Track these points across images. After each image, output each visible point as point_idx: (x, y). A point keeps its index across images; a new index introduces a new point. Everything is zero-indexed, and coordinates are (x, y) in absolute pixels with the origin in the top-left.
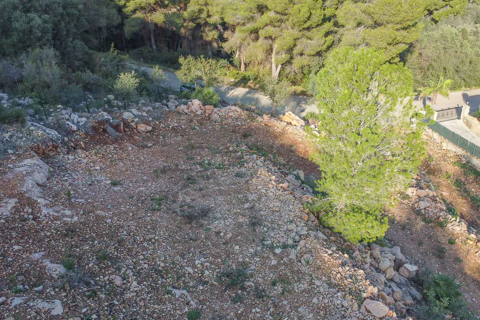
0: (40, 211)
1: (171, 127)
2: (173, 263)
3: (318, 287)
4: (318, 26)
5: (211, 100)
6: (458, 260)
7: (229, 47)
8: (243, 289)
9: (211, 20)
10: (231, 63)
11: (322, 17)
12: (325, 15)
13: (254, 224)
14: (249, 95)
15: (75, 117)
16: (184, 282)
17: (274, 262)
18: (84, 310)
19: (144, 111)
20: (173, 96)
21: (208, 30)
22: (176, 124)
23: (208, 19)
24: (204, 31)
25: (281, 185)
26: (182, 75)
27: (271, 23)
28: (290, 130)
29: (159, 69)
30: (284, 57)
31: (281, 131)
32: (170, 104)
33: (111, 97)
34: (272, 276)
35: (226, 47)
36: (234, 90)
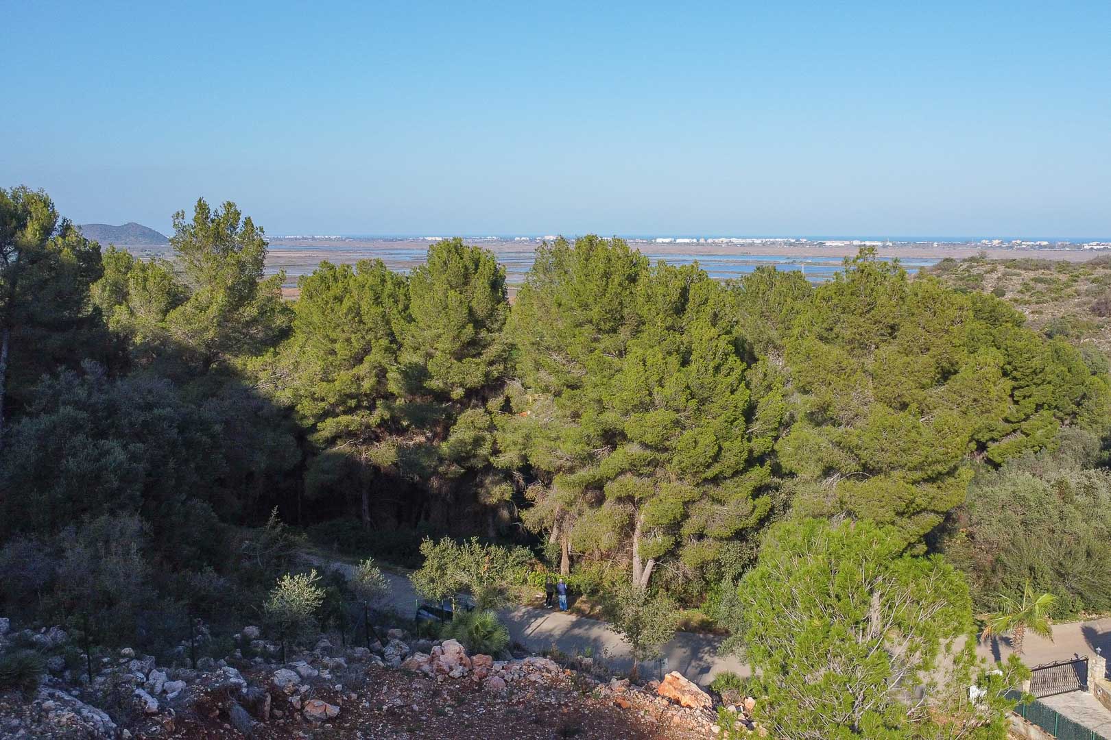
1: (385, 707)
4: (736, 473)
5: (487, 643)
7: (536, 518)
9: (501, 461)
10: (540, 555)
11: (745, 456)
12: (751, 451)
14: (577, 631)
15: (159, 678)
19: (326, 667)
20: (397, 632)
21: (492, 482)
22: (399, 702)
23: (492, 459)
24: (481, 485)
26: (424, 581)
27: (633, 468)
28: (677, 719)
29: (373, 566)
30: (661, 541)
31: (654, 720)
32: (389, 650)
33: (252, 631)
35: (530, 518)
36: (543, 619)
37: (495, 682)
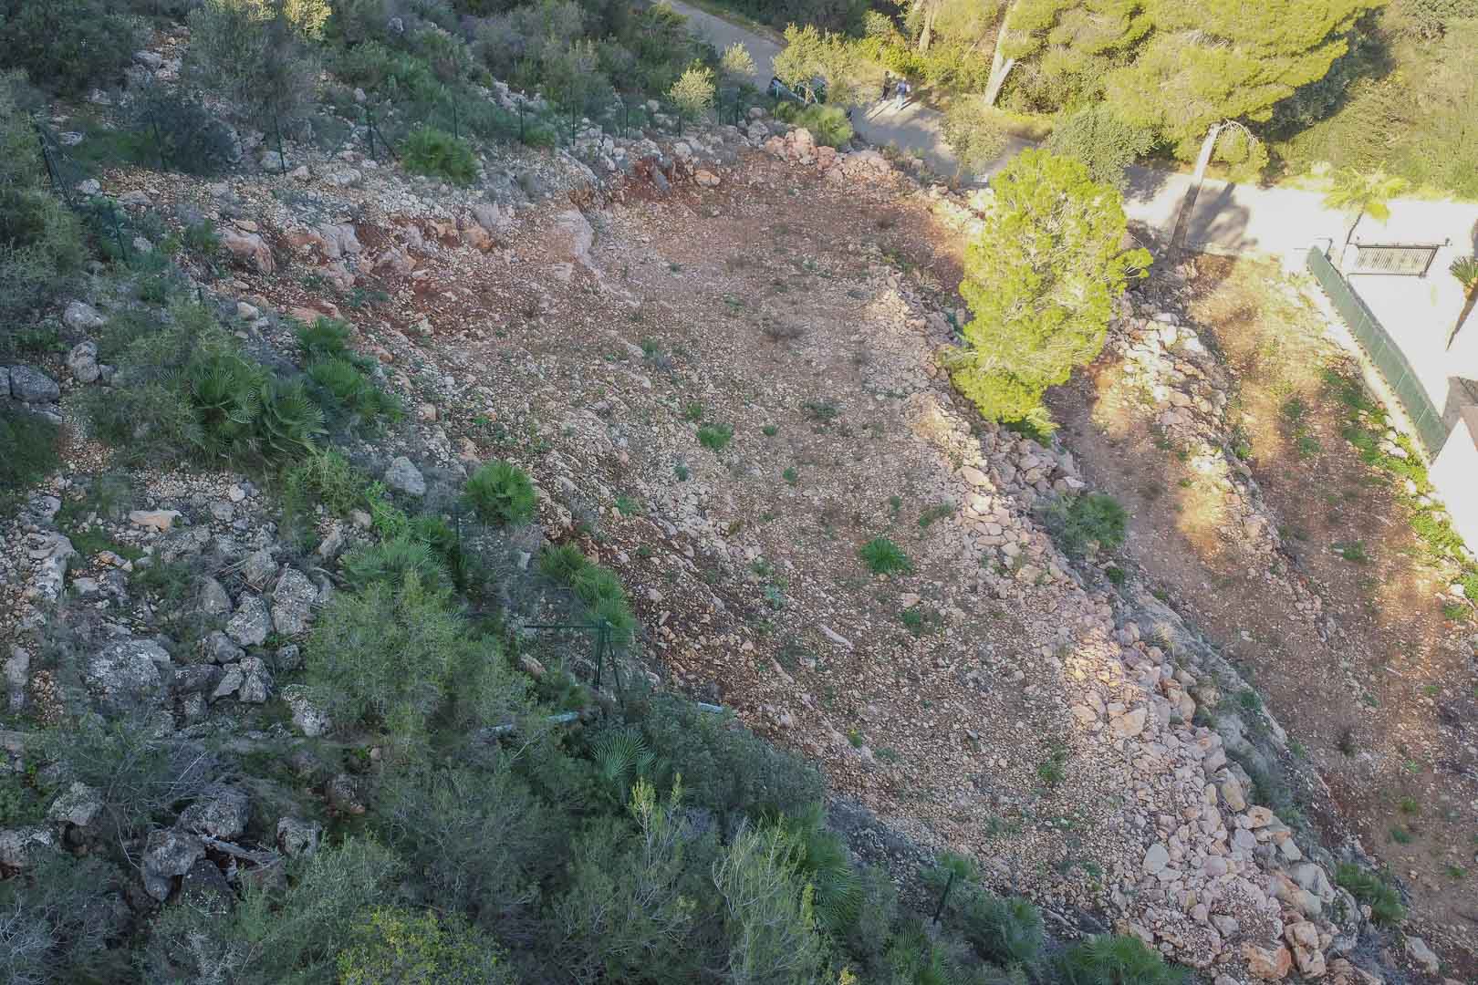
0: (598, 285)
2: (751, 380)
3: (915, 442)
5: (833, 136)
10: (899, 24)
13: (859, 362)
14: (917, 123)
15: (609, 144)
16: (762, 400)
18: (668, 392)
19: (709, 144)
20: (757, 111)
22: (760, 179)
25: (913, 321)
26: (786, 65)
29: (744, 49)
32: (752, 130)
34: (864, 420)
37: (834, 174)
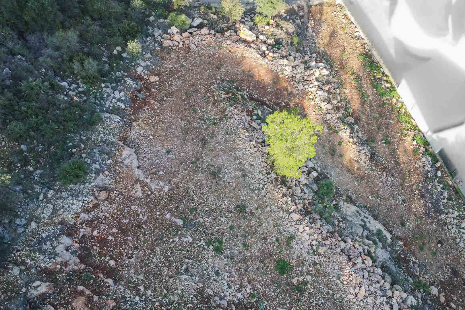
0: (151, 188)
1: (168, 70)
2: (216, 204)
3: (273, 208)
6: (341, 156)
8: (246, 213)
16: (224, 213)
17: (256, 198)
18: (198, 237)
33: (119, 49)
34: (256, 206)
37: (193, 47)
